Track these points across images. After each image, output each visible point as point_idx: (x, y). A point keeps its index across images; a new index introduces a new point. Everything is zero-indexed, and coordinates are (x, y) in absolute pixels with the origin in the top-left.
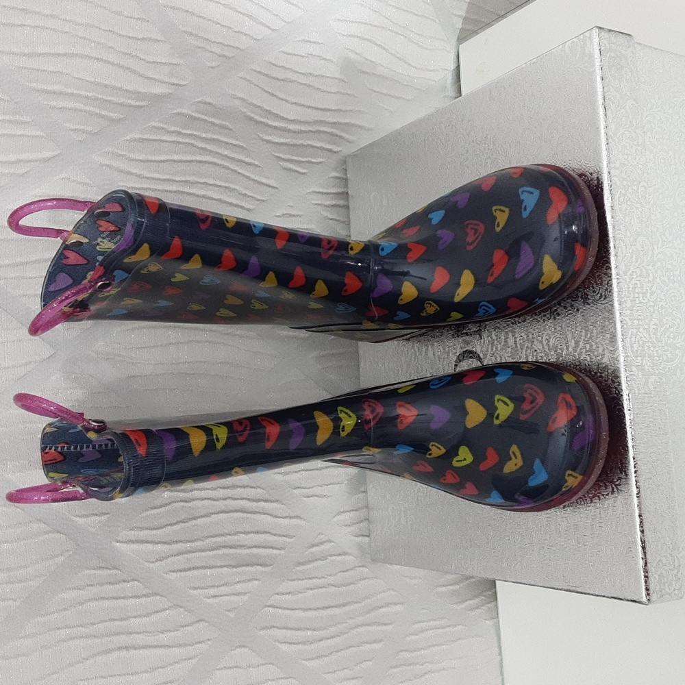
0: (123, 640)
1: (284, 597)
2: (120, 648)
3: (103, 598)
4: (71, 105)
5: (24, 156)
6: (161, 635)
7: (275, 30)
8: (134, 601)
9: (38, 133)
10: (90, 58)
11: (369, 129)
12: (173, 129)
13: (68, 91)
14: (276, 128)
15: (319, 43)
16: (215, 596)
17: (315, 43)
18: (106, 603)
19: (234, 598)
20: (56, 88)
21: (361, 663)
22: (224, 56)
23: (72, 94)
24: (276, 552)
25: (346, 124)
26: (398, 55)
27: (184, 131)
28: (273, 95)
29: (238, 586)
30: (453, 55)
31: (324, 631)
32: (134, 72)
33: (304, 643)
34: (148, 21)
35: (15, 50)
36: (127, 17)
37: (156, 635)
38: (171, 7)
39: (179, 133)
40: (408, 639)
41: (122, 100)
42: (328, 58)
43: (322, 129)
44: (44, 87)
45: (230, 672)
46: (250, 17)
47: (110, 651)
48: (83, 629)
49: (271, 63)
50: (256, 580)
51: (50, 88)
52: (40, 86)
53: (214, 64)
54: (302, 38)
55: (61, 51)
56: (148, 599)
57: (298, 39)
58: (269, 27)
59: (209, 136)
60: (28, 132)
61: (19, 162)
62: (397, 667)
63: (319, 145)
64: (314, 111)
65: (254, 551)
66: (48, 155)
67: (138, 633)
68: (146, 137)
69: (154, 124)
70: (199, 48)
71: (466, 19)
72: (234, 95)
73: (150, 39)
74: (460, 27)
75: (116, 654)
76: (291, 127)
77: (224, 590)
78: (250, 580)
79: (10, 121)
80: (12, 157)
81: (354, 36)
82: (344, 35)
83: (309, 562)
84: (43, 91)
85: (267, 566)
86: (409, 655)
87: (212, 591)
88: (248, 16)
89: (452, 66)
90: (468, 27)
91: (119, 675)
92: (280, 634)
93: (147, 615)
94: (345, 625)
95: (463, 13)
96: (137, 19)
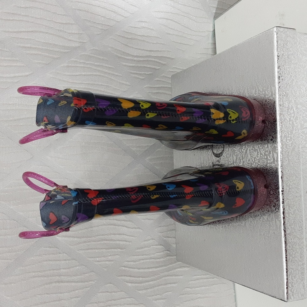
0: (57, 278)
1: (130, 263)
2: (55, 282)
3: (50, 260)
4: (36, 52)
5: (17, 75)
6: (75, 277)
7: (126, 17)
8: (63, 262)
9: (23, 65)
10: (43, 32)
11: (173, 59)
12: (81, 61)
13: (34, 46)
14: (128, 59)
15: (147, 22)
16: (99, 261)
17: (145, 22)
18: (51, 262)
19: (107, 262)
20: (29, 45)
21: (166, 292)
22: (103, 29)
23: (36, 48)
24: (128, 243)
25: (161, 57)
26: (186, 26)
27: (87, 62)
28: (126, 45)
29: (110, 257)
30: (212, 25)
31: (148, 278)
32: (63, 38)
33: (138, 283)
34: (68, 16)
35: (10, 30)
36: (58, 15)
37: (72, 277)
38: (78, 10)
39: (84, 63)
40: (190, 282)
41: (58, 50)
42: (151, 28)
43: (150, 59)
44: (24, 45)
45: (104, 294)
46: (115, 12)
47: (51, 283)
48: (40, 273)
49: (124, 31)
50: (117, 255)
51: (26, 45)
52: (22, 45)
53: (98, 33)
54: (139, 20)
55: (30, 30)
56: (70, 262)
57: (137, 21)
58: (123, 16)
59: (98, 64)
60: (19, 64)
61: (15, 77)
62: (183, 294)
63: (149, 66)
64: (146, 51)
65: (118, 242)
66: (27, 74)
67: (64, 276)
68: (70, 65)
69: (73, 59)
70: (92, 26)
71: (217, 8)
72: (109, 46)
73: (69, 24)
74: (215, 12)
75: (54, 284)
76: (135, 59)
77: (103, 259)
78: (115, 255)
79: (10, 60)
80: (12, 75)
81: (163, 18)
82: (158, 18)
83: (142, 248)
84: (23, 47)
85: (123, 249)
86: (190, 289)
87: (98, 259)
88: (113, 11)
89: (212, 30)
90: (218, 12)
91: (55, 293)
92: (128, 278)
93: (69, 268)
94: (159, 275)
95: (216, 6)
96: (63, 15)
